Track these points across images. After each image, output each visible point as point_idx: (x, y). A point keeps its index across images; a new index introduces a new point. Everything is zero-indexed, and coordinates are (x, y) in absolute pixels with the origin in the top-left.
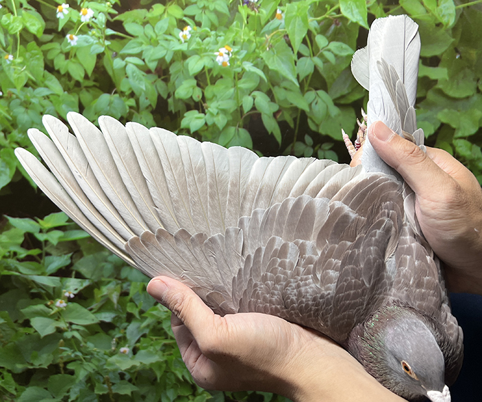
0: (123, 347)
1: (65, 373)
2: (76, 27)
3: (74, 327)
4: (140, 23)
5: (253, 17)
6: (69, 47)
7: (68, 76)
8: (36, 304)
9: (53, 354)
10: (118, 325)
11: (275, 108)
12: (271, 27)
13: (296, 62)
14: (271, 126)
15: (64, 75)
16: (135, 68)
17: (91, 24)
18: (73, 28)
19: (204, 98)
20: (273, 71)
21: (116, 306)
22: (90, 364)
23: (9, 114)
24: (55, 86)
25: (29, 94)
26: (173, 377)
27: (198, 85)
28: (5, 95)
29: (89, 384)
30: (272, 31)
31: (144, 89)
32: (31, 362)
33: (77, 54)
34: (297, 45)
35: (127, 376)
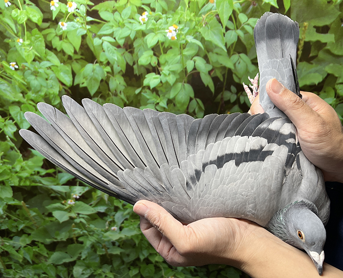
0: (113, 226)
1: (78, 243)
2: (65, 16)
3: (80, 216)
4: (111, 11)
5: (193, 2)
6: (61, 31)
7: (63, 52)
8: (55, 203)
9: (69, 232)
10: (109, 213)
11: (210, 67)
12: (206, 10)
13: (224, 34)
14: (207, 80)
15: (60, 51)
16: (109, 45)
17: (75, 14)
18: (63, 17)
19: (159, 64)
20: (208, 41)
21: (107, 202)
22: (93, 237)
23: (25, 81)
24: (54, 60)
25: (36, 67)
26: (146, 243)
27: (155, 55)
28: (20, 68)
29: (93, 249)
30: (207, 12)
31: (116, 59)
32: (56, 237)
33: (68, 36)
34: (225, 22)
35: (117, 244)
